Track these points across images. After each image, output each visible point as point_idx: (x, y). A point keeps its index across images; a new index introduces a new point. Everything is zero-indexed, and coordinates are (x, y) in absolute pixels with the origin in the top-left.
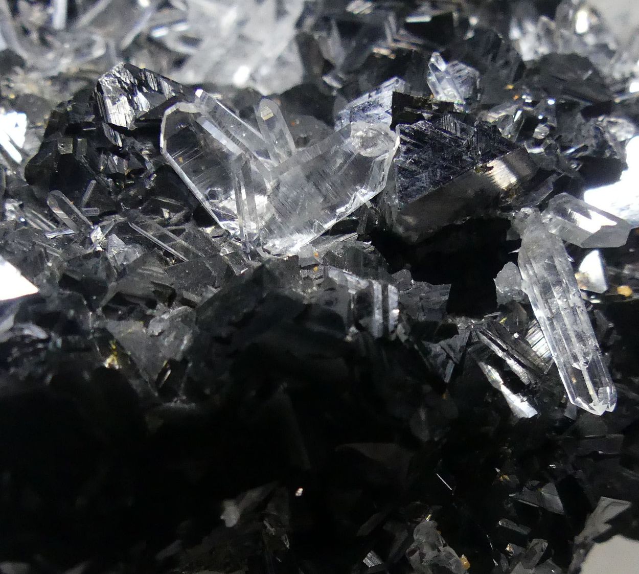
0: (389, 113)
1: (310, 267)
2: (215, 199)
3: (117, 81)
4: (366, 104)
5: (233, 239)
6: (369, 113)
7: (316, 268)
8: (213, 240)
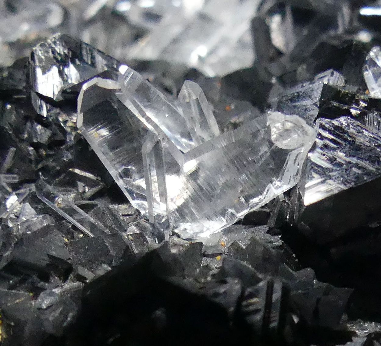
0: (316, 105)
1: (213, 256)
2: (128, 178)
3: (50, 52)
4: (296, 94)
5: (143, 219)
6: (296, 104)
7: (219, 258)
8: (122, 218)
